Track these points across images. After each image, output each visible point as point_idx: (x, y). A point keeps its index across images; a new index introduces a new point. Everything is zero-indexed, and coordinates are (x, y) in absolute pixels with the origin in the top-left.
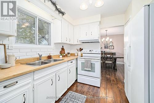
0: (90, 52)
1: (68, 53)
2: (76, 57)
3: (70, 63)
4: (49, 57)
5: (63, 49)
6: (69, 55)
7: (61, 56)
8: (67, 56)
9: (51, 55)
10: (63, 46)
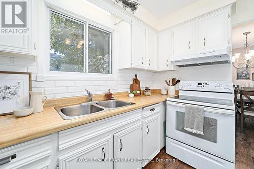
0: (199, 88)
1: (147, 89)
2: (163, 98)
3: (147, 113)
4: (109, 96)
5: (136, 81)
6: (149, 93)
7: (132, 95)
8: (144, 94)
9: (112, 92)
10: (136, 76)
